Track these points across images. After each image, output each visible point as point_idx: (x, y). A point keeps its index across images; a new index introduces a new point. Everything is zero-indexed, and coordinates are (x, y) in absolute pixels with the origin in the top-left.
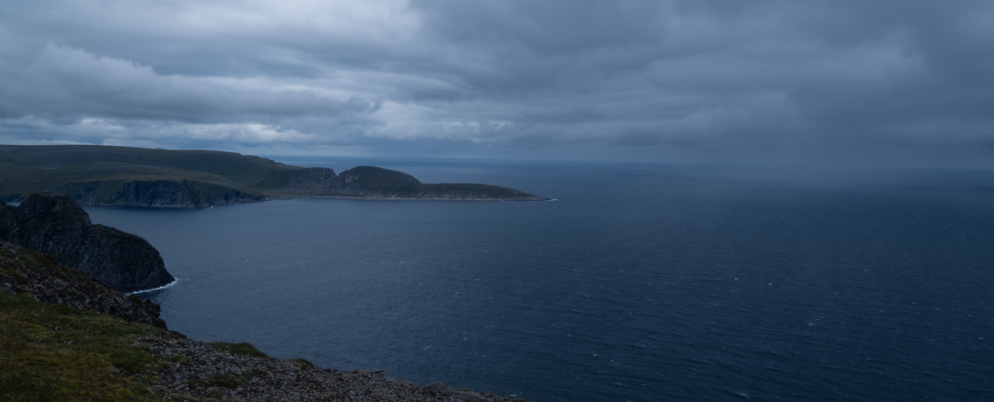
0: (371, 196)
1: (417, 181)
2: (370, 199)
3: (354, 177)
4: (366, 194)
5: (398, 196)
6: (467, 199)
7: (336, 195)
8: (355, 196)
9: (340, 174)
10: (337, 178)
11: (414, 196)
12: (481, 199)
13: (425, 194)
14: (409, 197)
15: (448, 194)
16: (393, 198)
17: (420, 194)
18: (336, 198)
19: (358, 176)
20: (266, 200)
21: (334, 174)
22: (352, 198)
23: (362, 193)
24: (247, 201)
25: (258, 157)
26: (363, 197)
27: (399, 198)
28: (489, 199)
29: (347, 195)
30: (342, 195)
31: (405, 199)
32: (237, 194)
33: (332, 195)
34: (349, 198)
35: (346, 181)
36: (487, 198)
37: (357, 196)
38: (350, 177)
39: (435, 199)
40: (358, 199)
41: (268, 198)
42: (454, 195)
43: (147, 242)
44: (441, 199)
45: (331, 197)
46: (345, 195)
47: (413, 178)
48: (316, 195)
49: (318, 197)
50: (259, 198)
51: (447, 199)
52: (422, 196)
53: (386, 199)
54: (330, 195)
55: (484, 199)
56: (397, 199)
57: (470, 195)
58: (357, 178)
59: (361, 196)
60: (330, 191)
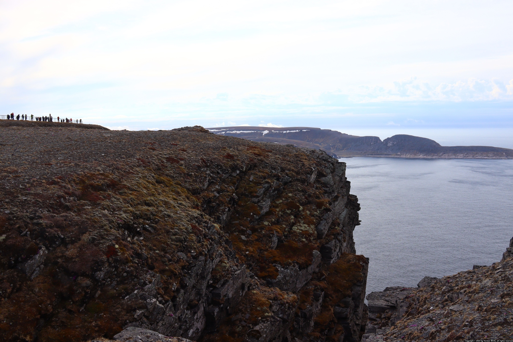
0: (405, 155)
1: (438, 144)
2: (405, 157)
4: (402, 153)
5: (425, 155)
6: (477, 158)
7: (381, 154)
8: (394, 155)
9: (384, 141)
10: (382, 143)
11: (436, 156)
12: (488, 158)
13: (445, 153)
14: (432, 156)
16: (421, 156)
17: (441, 154)
18: (382, 156)
19: (396, 141)
21: (380, 140)
23: (399, 153)
25: (331, 130)
27: (425, 157)
28: (494, 158)
29: (389, 155)
30: (386, 155)
31: (430, 157)
33: (379, 155)
35: (388, 145)
37: (396, 155)
38: (391, 142)
39: (453, 157)
40: (397, 158)
42: (466, 155)
44: (456, 157)
46: (387, 155)
47: (435, 142)
48: (368, 155)
49: (370, 156)
51: (461, 157)
52: (442, 155)
53: (416, 157)
54: (377, 155)
55: (491, 158)
56: (424, 157)
57: (479, 154)
58: (395, 143)
59: (399, 155)
60: (378, 152)
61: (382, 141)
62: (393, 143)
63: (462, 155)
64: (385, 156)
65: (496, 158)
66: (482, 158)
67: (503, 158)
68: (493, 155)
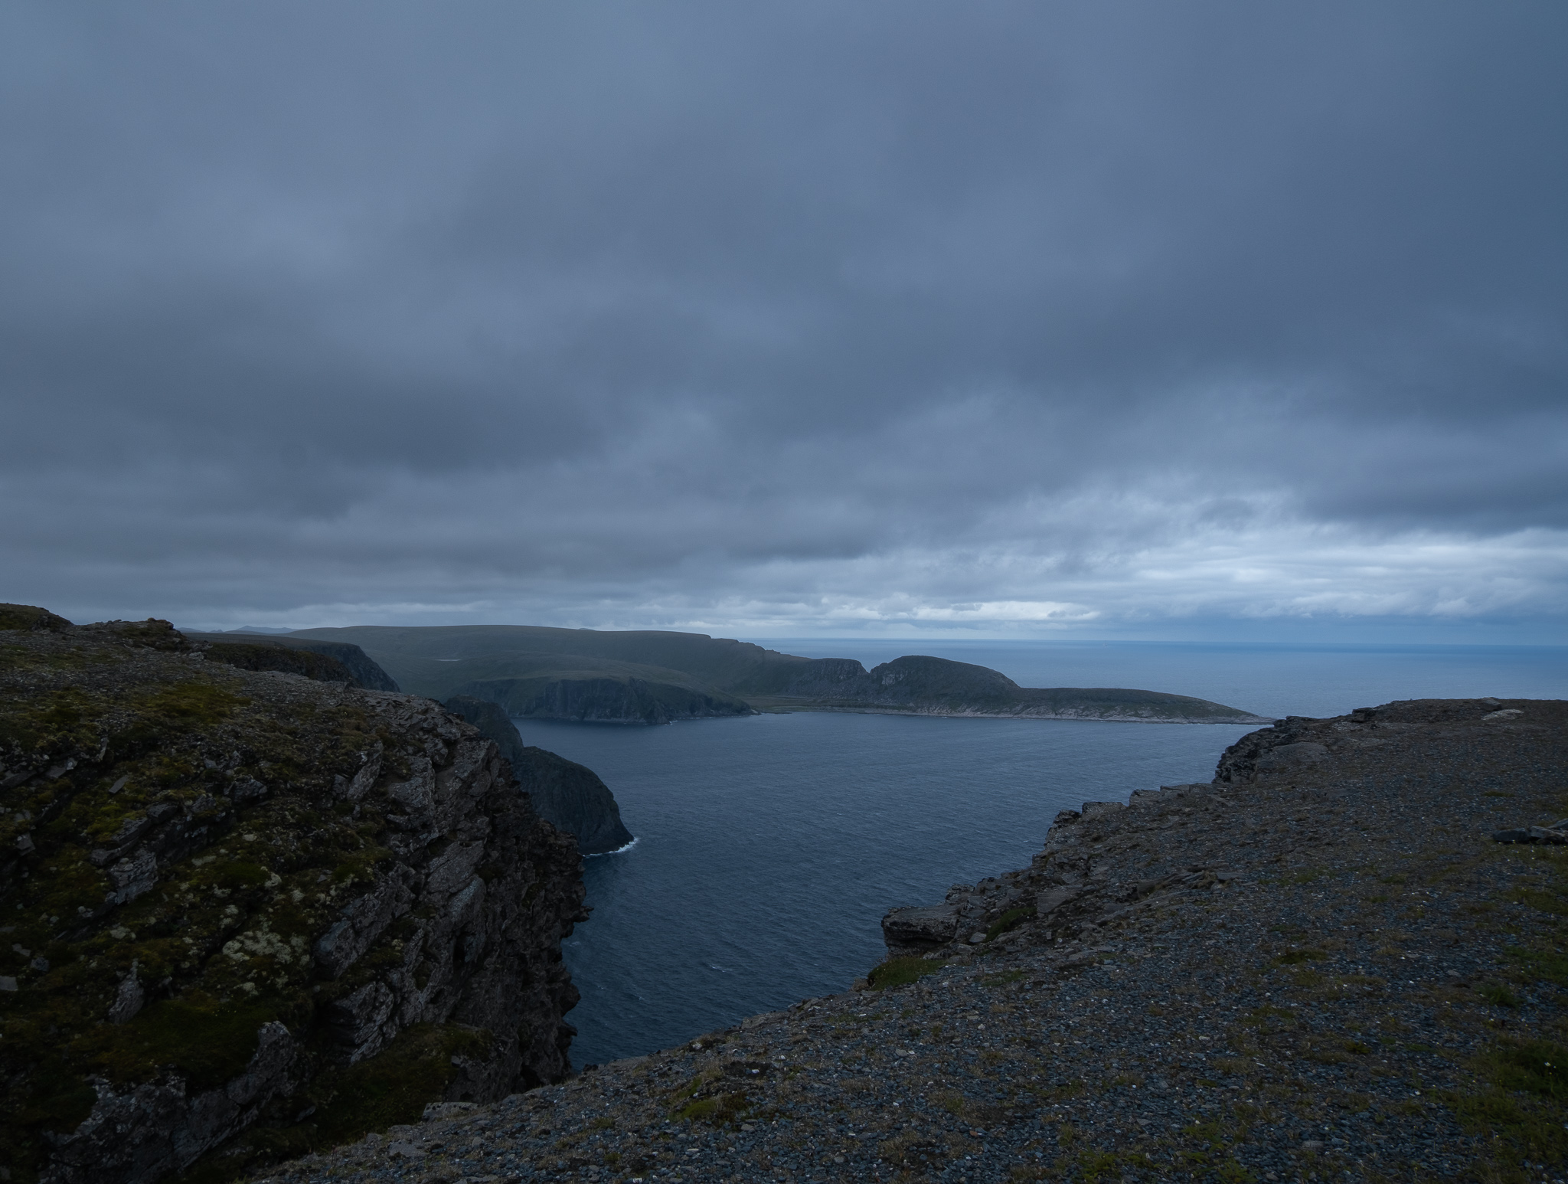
0: (928, 710)
1: (1011, 683)
2: (925, 714)
3: (898, 676)
4: (919, 705)
5: (977, 711)
6: (1110, 718)
7: (866, 706)
8: (899, 708)
9: (872, 670)
10: (868, 676)
11: (1007, 711)
12: (1138, 719)
13: (1028, 707)
14: (998, 713)
15: (1071, 708)
16: (968, 713)
17: (1018, 708)
18: (867, 711)
19: (904, 674)
20: (753, 714)
21: (863, 670)
22: (895, 712)
23: (911, 704)
24: (723, 715)
25: (737, 641)
26: (914, 711)
27: (978, 714)
28: (1155, 719)
29: (886, 707)
30: (878, 707)
31: (990, 715)
32: (709, 701)
33: (860, 706)
34: (889, 711)
35: (883, 682)
36: (1151, 716)
37: (904, 709)
38: (891, 675)
39: (1048, 717)
40: (905, 715)
41: (755, 709)
42: (1083, 710)
43: (597, 778)
44: (1059, 717)
45: (857, 710)
46: (882, 707)
47: (1003, 677)
48: (832, 706)
49: (836, 708)
50: (742, 710)
51: (1071, 717)
52: (1022, 710)
53: (955, 715)
54: (856, 707)
55: (1146, 720)
56: (975, 715)
57: (1116, 710)
58: (902, 676)
59: (910, 709)
60: (857, 700)
61: (868, 670)
62: (896, 678)
63: (1074, 710)
64: (876, 710)
65: (1158, 720)
66: (1125, 719)
67: (1176, 720)
68: (1151, 712)
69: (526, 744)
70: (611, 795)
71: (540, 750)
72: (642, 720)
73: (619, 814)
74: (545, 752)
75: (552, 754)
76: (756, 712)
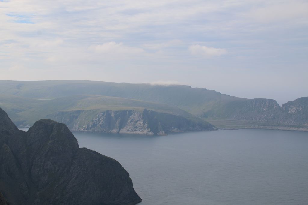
3: (298, 108)
7: (279, 125)
8: (298, 127)
9: (283, 105)
10: (280, 108)
18: (279, 128)
21: (277, 105)
22: (296, 129)
25: (205, 89)
29: (291, 126)
30: (286, 126)
34: (292, 129)
35: (289, 112)
37: (301, 127)
38: (294, 108)
40: (302, 131)
43: (120, 164)
45: (274, 127)
48: (259, 125)
50: (207, 128)
58: (301, 108)
59: (306, 127)
60: (273, 122)
61: (281, 105)
62: (297, 110)
64: (285, 129)
69: (80, 147)
70: (128, 174)
71: (88, 149)
72: (151, 133)
73: (132, 185)
74: (91, 151)
75: (95, 152)
76: (215, 128)
